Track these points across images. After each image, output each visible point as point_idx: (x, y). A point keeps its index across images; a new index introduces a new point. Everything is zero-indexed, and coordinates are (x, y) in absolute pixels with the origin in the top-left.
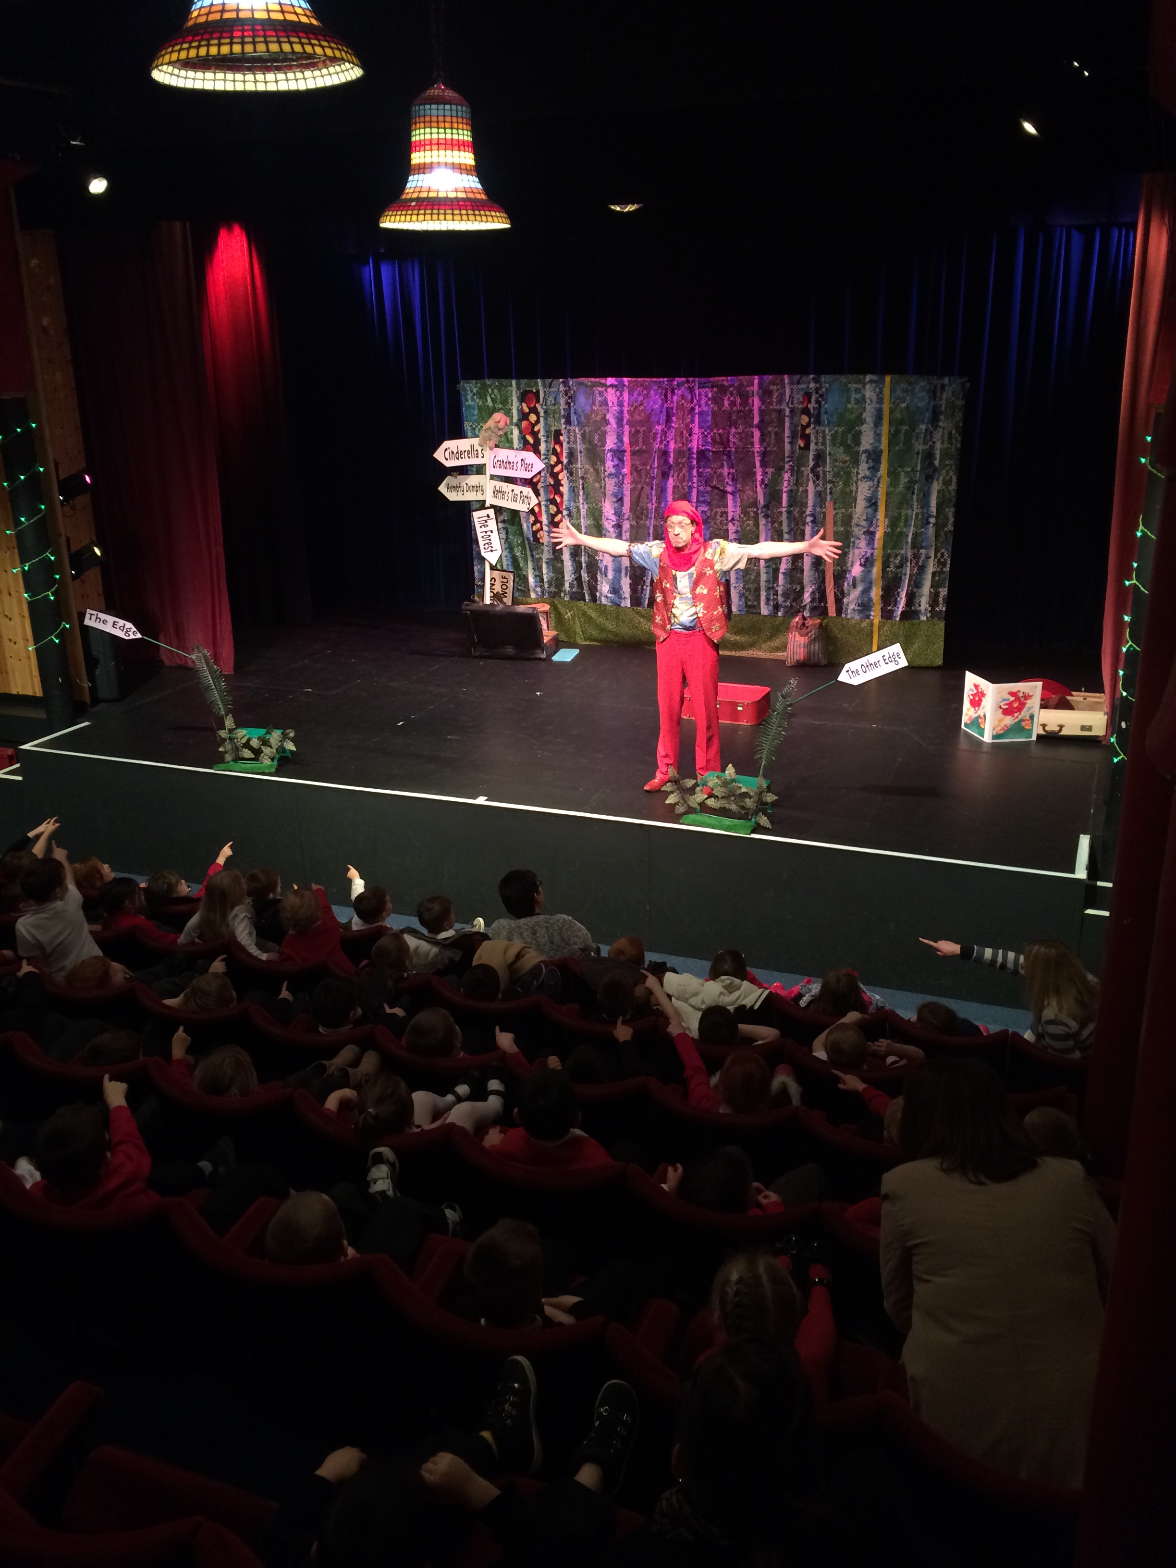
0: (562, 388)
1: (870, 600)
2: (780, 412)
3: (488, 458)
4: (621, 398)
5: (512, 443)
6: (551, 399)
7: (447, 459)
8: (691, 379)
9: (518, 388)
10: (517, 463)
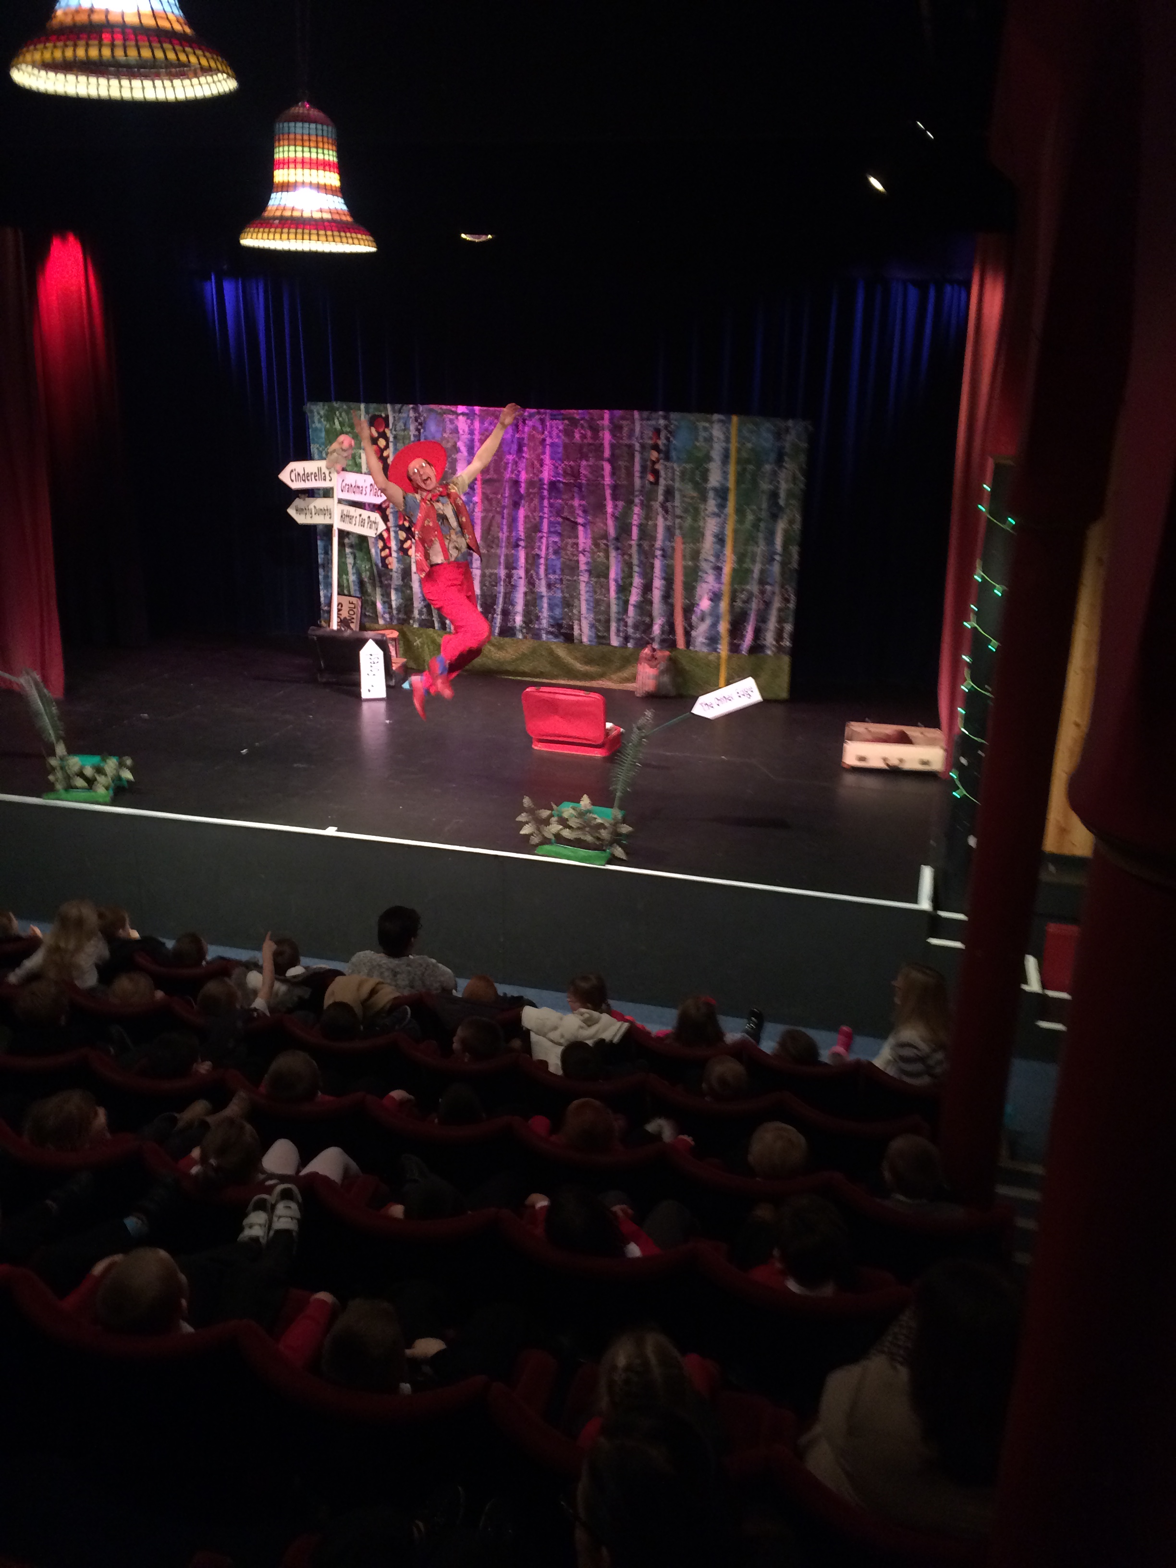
0: (412, 414)
1: (718, 633)
2: (630, 447)
3: (335, 481)
4: (472, 427)
5: (361, 467)
6: (400, 425)
7: (292, 481)
8: (542, 411)
9: (367, 412)
10: (366, 487)
